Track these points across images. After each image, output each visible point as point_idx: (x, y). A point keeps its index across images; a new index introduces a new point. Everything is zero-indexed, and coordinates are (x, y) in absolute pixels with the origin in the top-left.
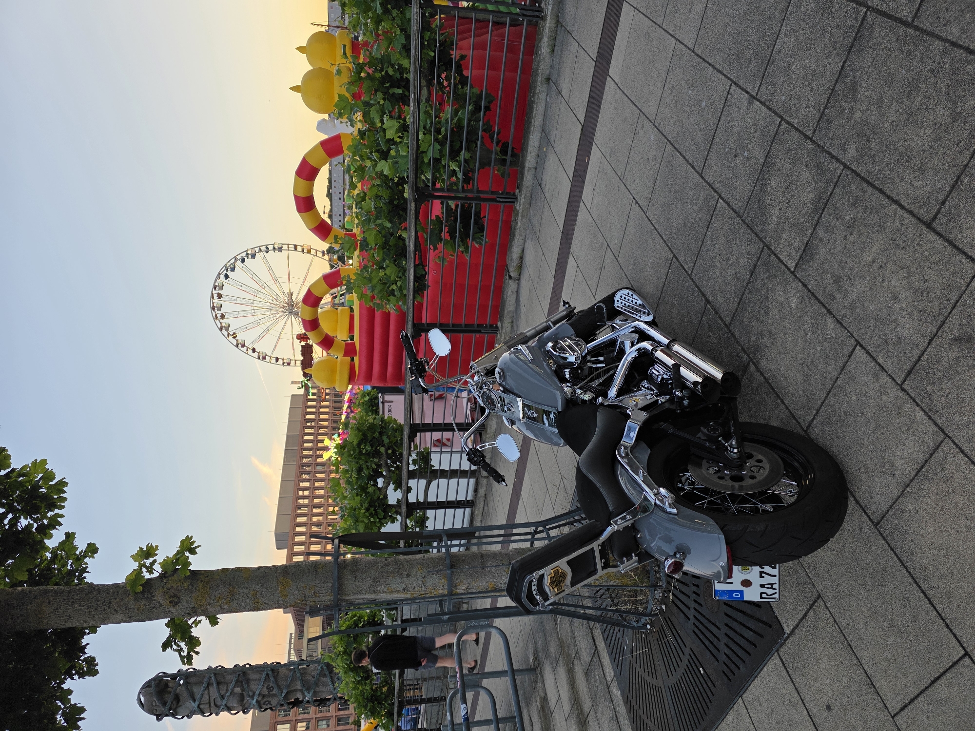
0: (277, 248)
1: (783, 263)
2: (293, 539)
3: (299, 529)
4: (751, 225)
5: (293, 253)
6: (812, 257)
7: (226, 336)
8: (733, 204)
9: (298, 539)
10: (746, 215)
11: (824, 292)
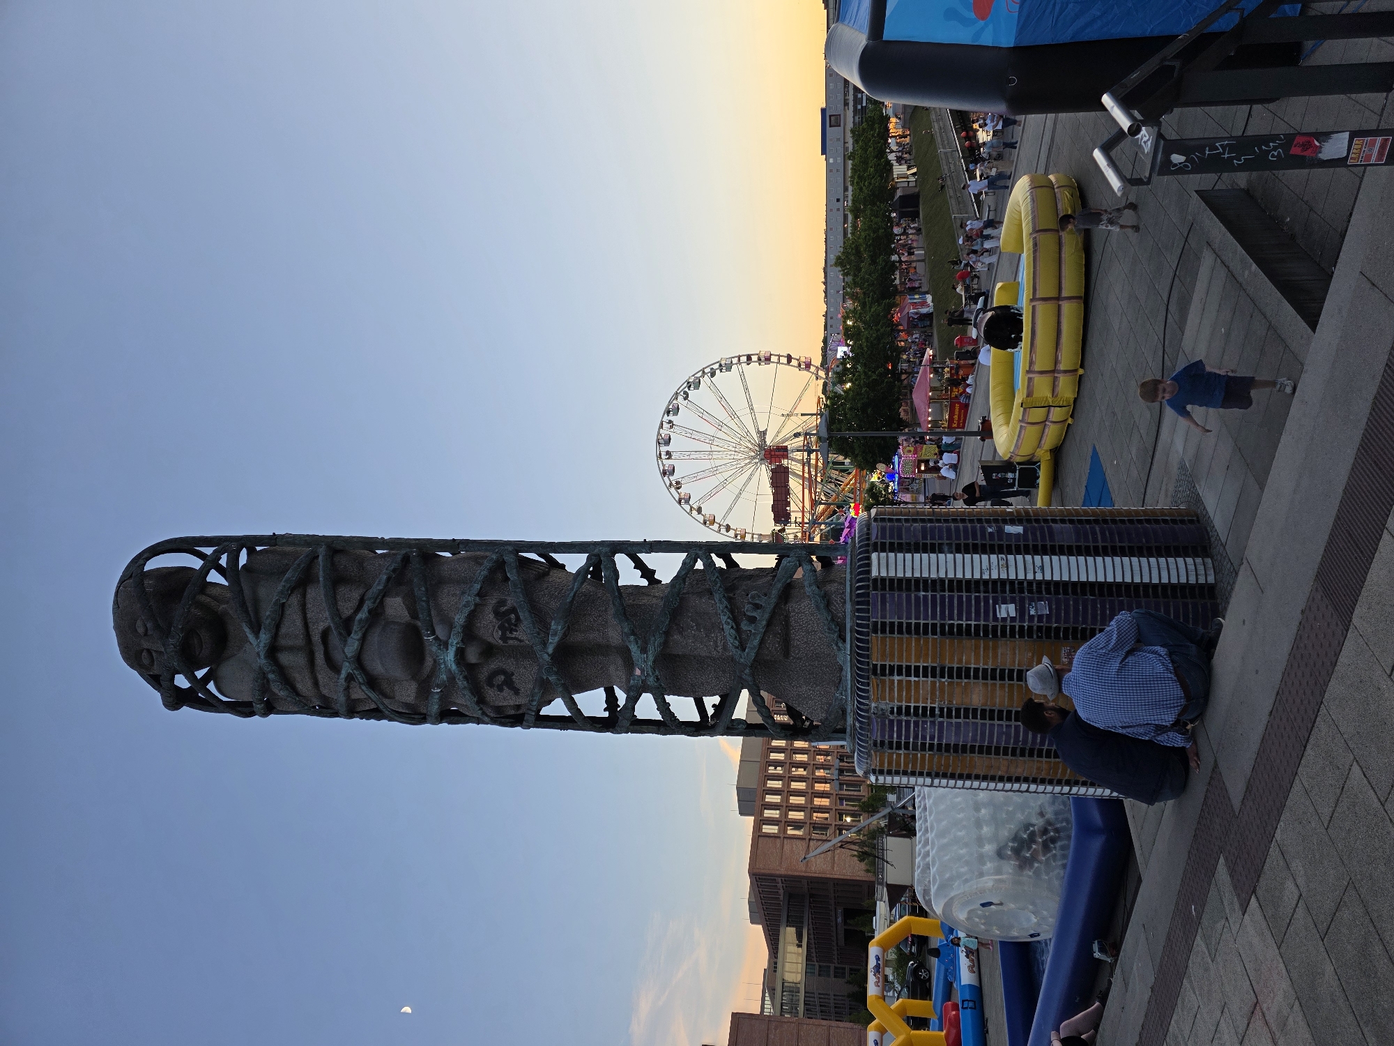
0: (763, 359)
2: (763, 798)
3: (772, 784)
5: (784, 369)
7: (668, 484)
9: (770, 799)
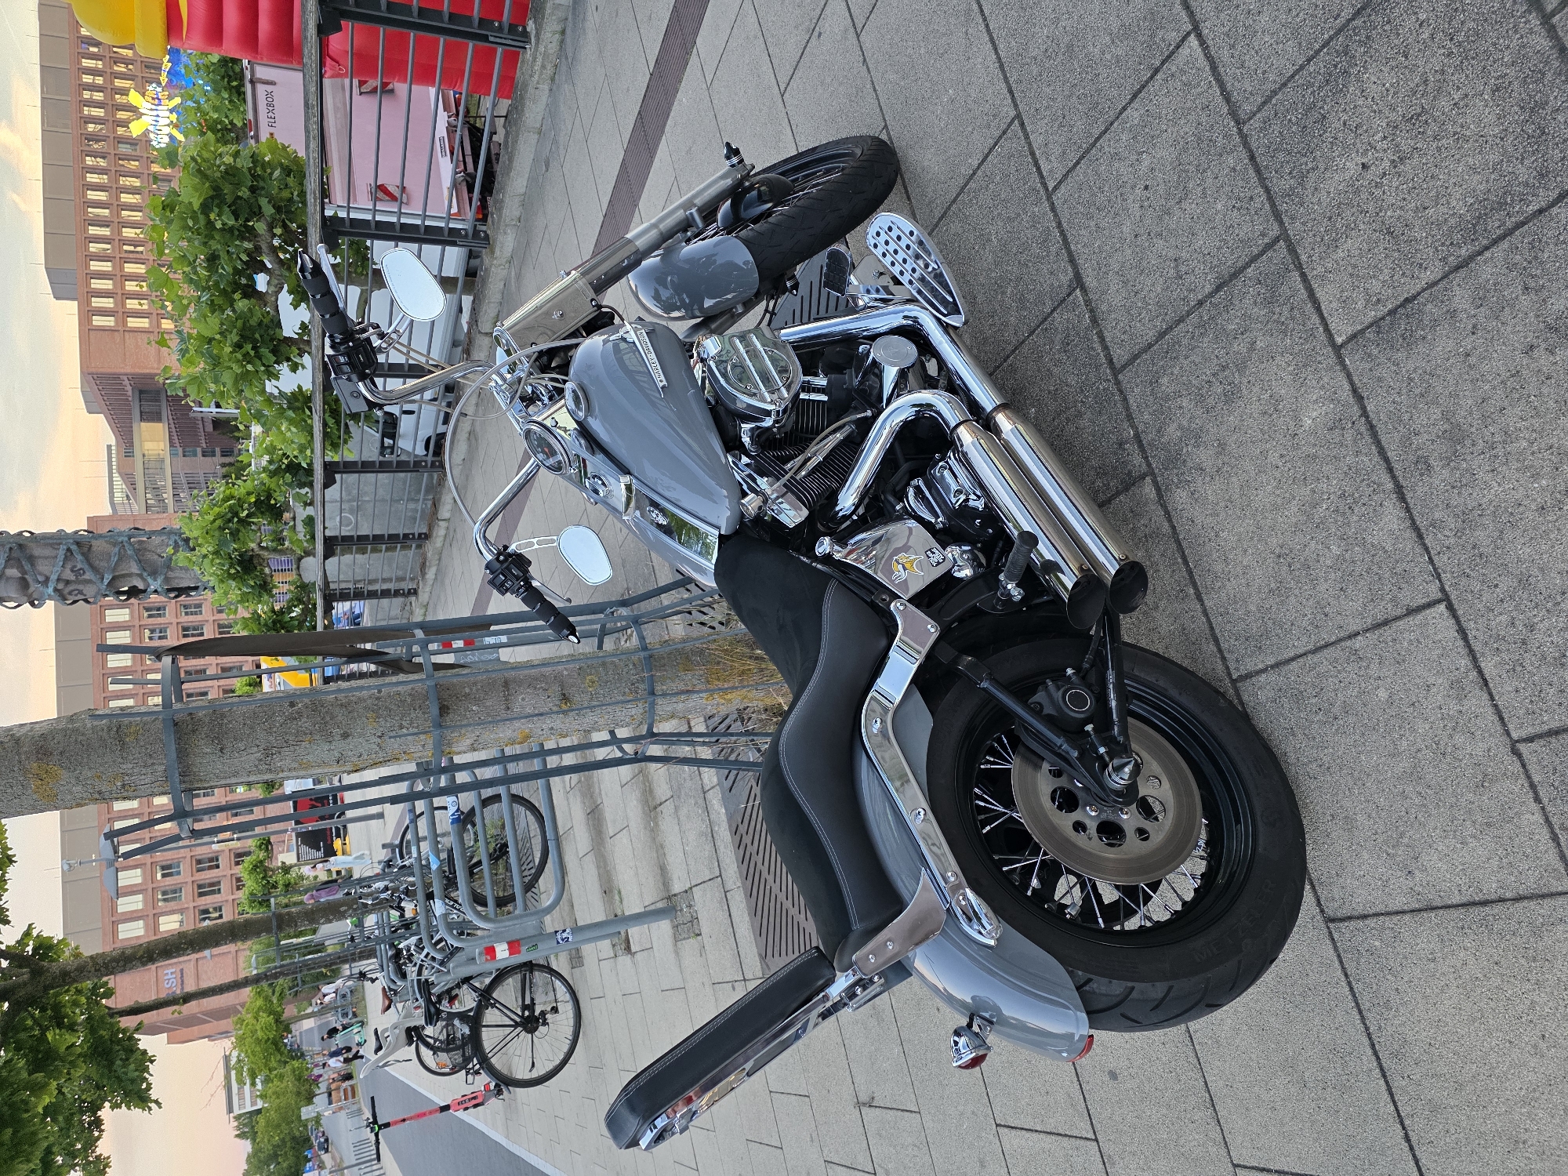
1: (1318, 309)
2: (88, 283)
4: (1263, 161)
6: (1409, 340)
8: (1229, 72)
10: (1255, 123)
11: (1406, 442)
